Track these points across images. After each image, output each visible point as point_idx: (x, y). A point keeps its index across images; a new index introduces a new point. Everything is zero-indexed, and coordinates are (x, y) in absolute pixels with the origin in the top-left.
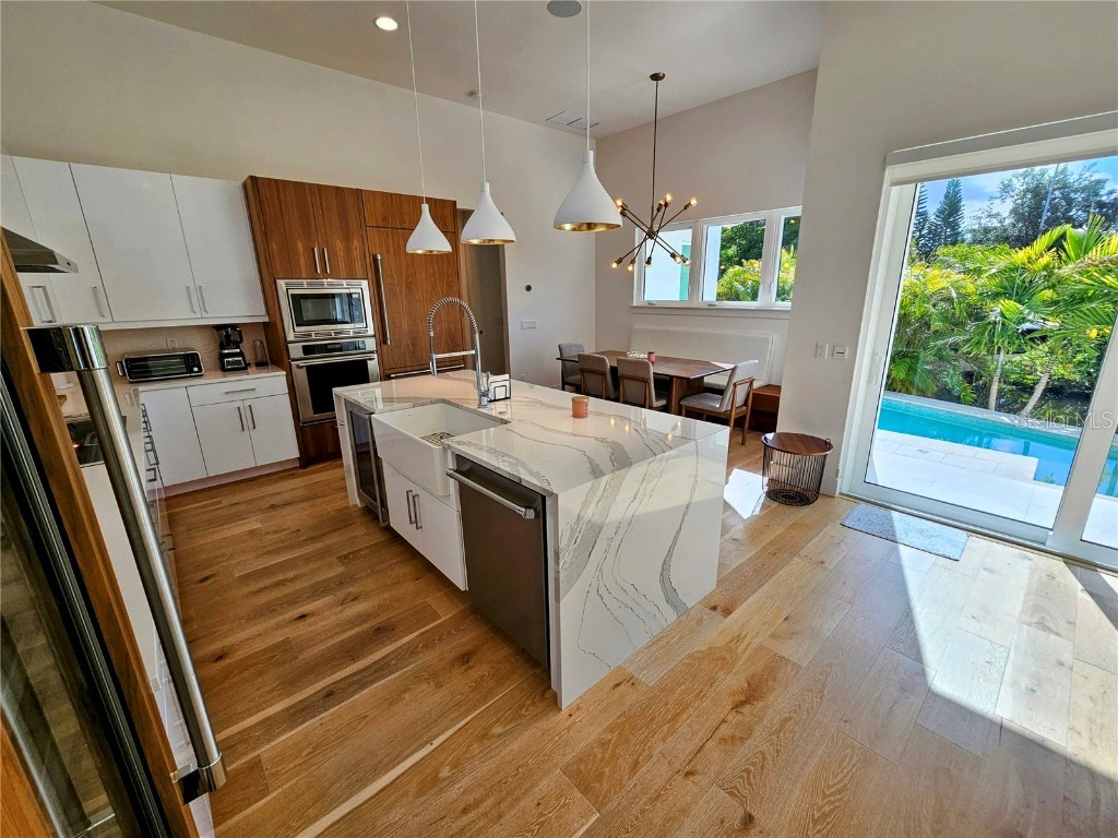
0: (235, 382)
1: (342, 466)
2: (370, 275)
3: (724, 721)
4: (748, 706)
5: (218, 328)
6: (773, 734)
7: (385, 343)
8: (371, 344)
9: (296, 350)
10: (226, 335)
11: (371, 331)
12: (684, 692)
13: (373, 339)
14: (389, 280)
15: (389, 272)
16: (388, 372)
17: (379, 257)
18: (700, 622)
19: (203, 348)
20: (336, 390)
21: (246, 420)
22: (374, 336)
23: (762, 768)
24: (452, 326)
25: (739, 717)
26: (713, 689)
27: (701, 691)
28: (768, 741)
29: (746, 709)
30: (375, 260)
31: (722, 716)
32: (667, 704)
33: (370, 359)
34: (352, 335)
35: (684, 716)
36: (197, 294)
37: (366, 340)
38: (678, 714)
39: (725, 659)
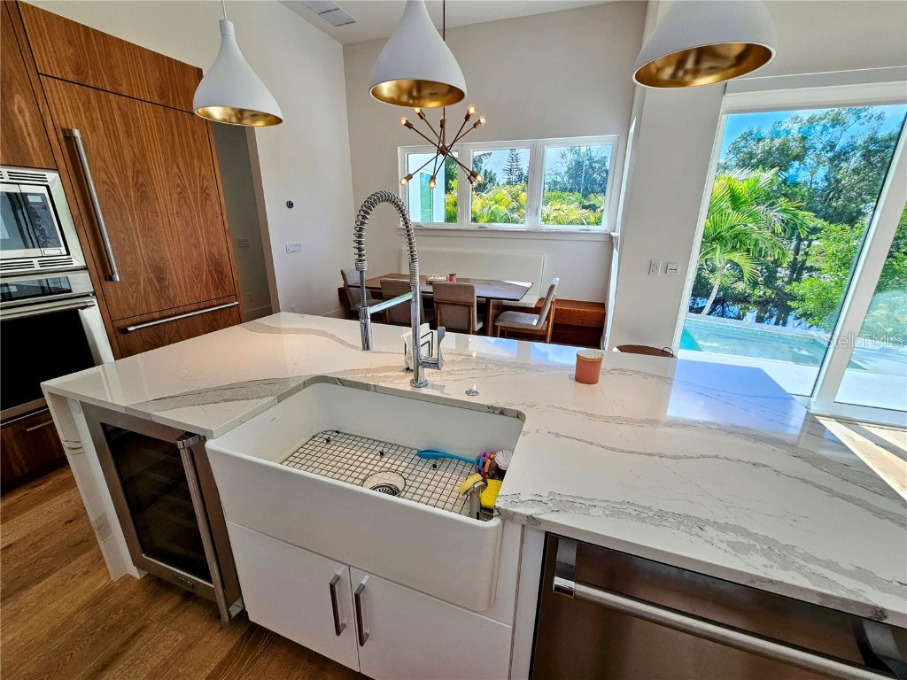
1: (71, 483)
2: (61, 164)
7: (111, 278)
8: (81, 283)
11: (78, 260)
13: (86, 274)
14: (103, 176)
15: (99, 163)
16: (121, 324)
17: (77, 133)
20: (49, 385)
22: (86, 268)
24: (215, 250)
30: (69, 138)
33: (83, 308)
34: (37, 267)
37: (71, 276)
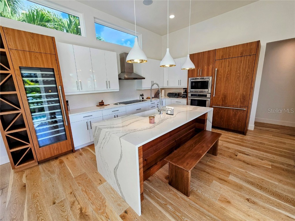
3: (79, 204)
4: (80, 212)
6: (68, 217)
11: (210, 92)
12: (92, 195)
17: (216, 69)
18: (119, 205)
23: (62, 210)
24: (244, 93)
25: (78, 208)
26: (90, 203)
27: (91, 200)
28: (67, 215)
29: (79, 212)
31: (80, 204)
32: (91, 191)
35: (85, 194)
37: (208, 94)
38: (86, 193)
39: (100, 210)
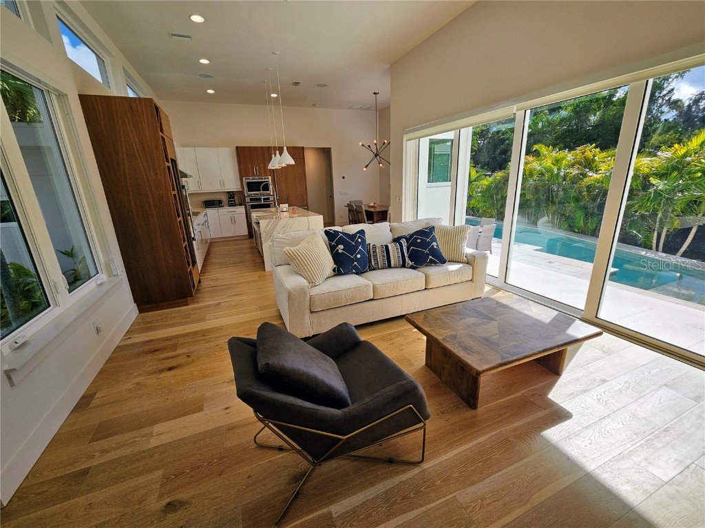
0: (232, 209)
2: (272, 175)
5: (228, 192)
9: (248, 199)
10: (231, 195)
19: (224, 199)
21: (233, 221)
36: (222, 183)
